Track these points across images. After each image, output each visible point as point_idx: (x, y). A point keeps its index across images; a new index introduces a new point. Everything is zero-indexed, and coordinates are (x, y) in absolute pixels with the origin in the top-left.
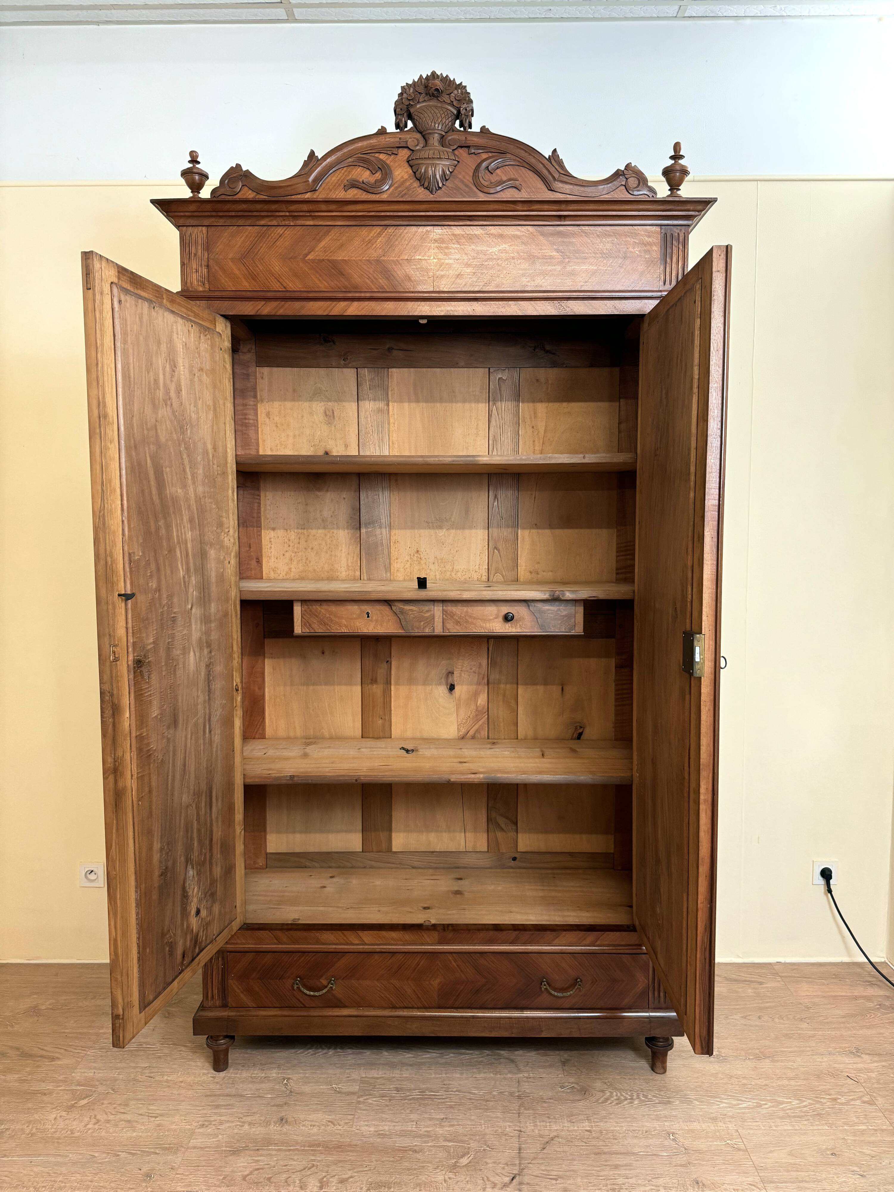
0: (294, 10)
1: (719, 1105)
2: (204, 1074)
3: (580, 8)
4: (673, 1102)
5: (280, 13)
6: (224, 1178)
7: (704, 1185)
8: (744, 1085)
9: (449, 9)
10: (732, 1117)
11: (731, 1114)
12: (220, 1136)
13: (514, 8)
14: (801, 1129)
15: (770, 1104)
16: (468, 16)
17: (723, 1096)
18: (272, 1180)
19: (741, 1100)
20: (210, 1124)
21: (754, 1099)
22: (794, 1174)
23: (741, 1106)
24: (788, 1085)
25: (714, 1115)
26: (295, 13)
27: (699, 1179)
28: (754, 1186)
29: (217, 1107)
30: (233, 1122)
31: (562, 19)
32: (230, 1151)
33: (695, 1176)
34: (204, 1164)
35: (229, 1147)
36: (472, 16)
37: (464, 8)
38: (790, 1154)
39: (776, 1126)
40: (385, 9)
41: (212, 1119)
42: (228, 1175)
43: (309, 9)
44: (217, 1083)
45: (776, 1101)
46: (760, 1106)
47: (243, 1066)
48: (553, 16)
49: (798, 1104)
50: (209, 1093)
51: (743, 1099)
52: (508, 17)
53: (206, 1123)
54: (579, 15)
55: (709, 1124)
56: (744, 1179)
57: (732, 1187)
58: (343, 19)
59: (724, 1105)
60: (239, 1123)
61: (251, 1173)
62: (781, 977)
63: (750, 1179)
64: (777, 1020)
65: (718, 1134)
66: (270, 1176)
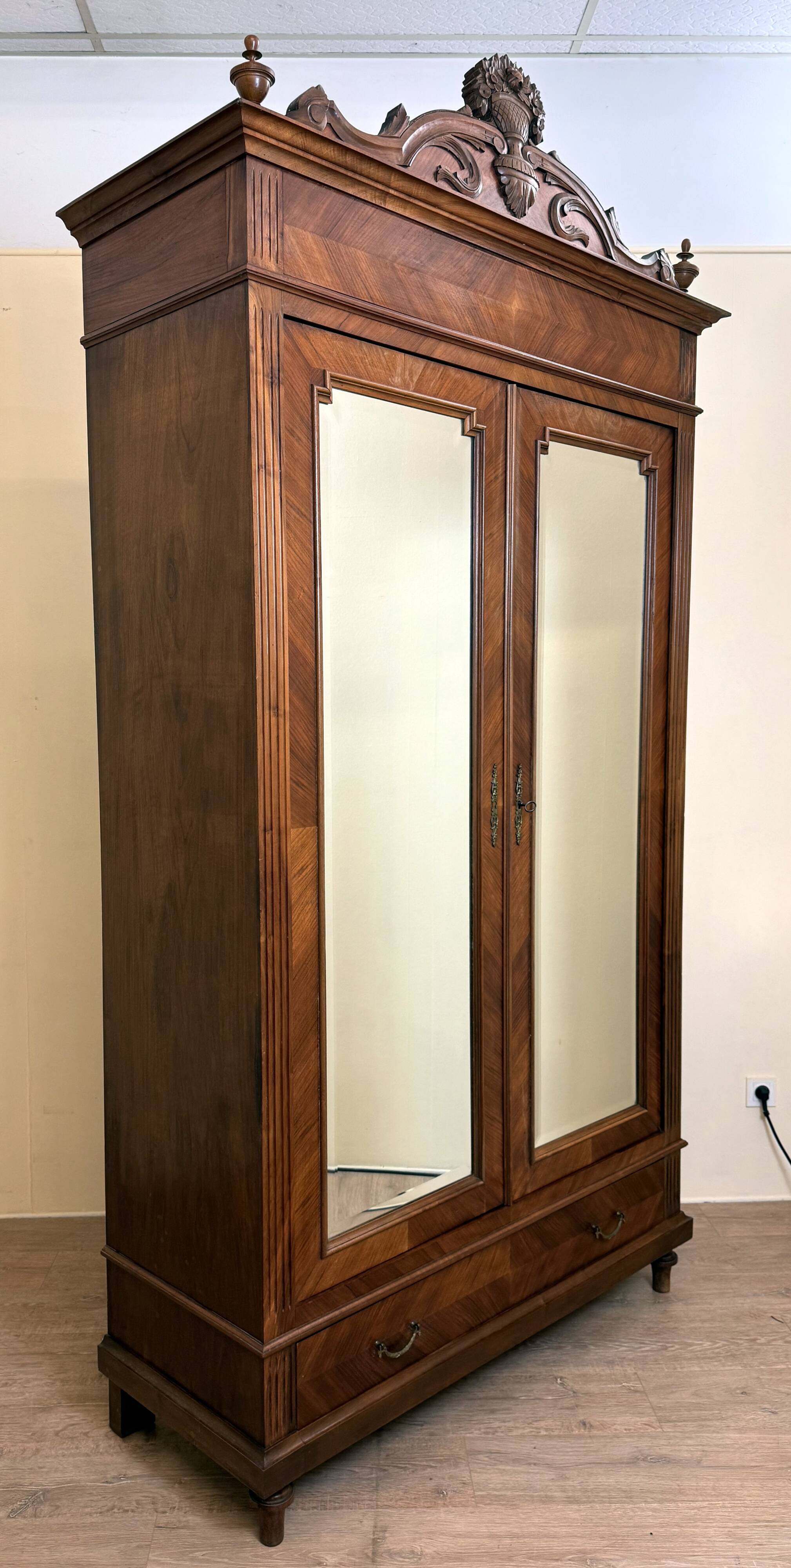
0: (102, 40)
1: (617, 1349)
2: (5, 1333)
3: (452, 42)
4: (565, 1347)
5: (86, 44)
6: (32, 1435)
7: (591, 1426)
8: (649, 1328)
9: (293, 42)
10: (631, 1360)
11: (630, 1357)
12: (27, 1394)
13: (372, 42)
14: (710, 1370)
15: (677, 1347)
16: (316, 50)
17: (623, 1340)
18: (89, 1435)
19: (644, 1343)
20: (14, 1383)
21: (659, 1342)
22: (696, 1413)
23: (643, 1349)
24: (700, 1328)
25: (610, 1359)
26: (104, 44)
27: (587, 1421)
28: (649, 1425)
29: (23, 1365)
30: (42, 1380)
31: (431, 54)
32: (40, 1408)
33: (582, 1418)
34: (8, 1421)
35: (38, 1404)
36: (321, 50)
37: (311, 41)
38: (695, 1394)
39: (681, 1368)
40: (214, 41)
41: (16, 1377)
42: (38, 1431)
43: (121, 40)
44: (22, 1341)
45: (686, 1344)
46: (666, 1348)
47: (53, 1324)
48: (420, 51)
49: (710, 1345)
50: (12, 1352)
51: (647, 1342)
52: (365, 51)
53: (10, 1382)
54: (452, 50)
55: (604, 1368)
56: (638, 1419)
57: (623, 1427)
58: (163, 52)
59: (624, 1348)
60: (49, 1381)
61: (65, 1429)
62: (706, 1217)
63: (645, 1419)
64: (696, 1262)
65: (613, 1377)
66: (87, 1430)
